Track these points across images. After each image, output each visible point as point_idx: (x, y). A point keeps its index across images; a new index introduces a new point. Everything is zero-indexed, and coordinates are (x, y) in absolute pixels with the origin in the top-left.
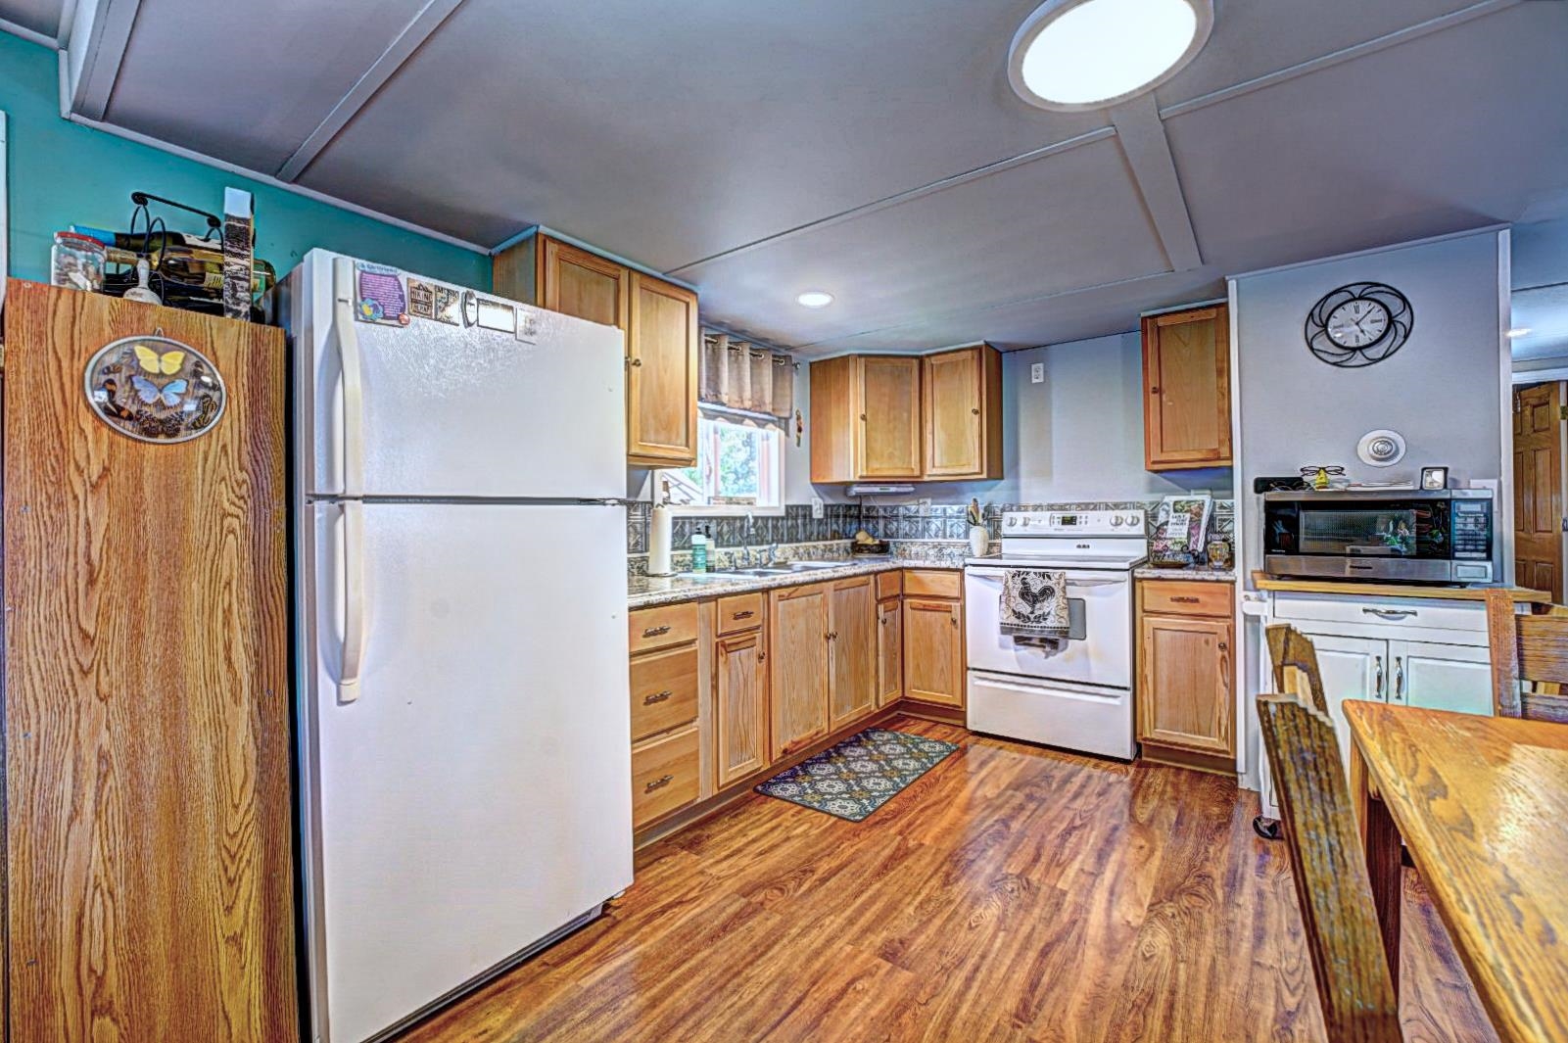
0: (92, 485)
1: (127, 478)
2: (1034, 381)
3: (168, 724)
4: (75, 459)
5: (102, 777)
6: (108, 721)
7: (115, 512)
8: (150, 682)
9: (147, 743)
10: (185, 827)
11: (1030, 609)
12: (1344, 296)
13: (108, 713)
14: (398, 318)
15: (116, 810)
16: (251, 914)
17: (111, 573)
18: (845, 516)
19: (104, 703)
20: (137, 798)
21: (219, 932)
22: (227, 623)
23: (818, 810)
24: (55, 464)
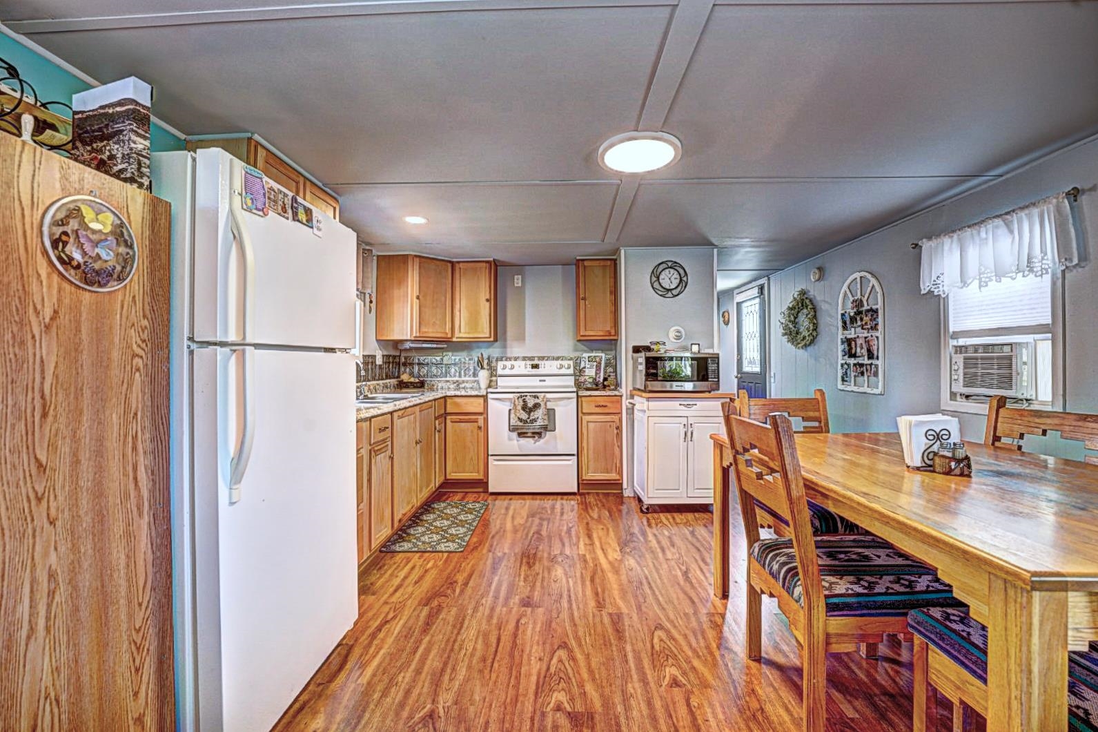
0: (45, 326)
1: (70, 321)
2: (516, 285)
3: (96, 540)
4: (33, 301)
5: (51, 594)
6: (56, 542)
7: (62, 349)
8: (85, 502)
9: (83, 558)
10: (108, 629)
11: (527, 416)
12: (664, 266)
13: (55, 534)
14: (263, 210)
15: (61, 623)
16: (150, 694)
17: (59, 407)
18: (393, 362)
19: (52, 526)
20: (76, 609)
21: (130, 715)
22: (135, 448)
23: (433, 552)
24: (18, 305)
